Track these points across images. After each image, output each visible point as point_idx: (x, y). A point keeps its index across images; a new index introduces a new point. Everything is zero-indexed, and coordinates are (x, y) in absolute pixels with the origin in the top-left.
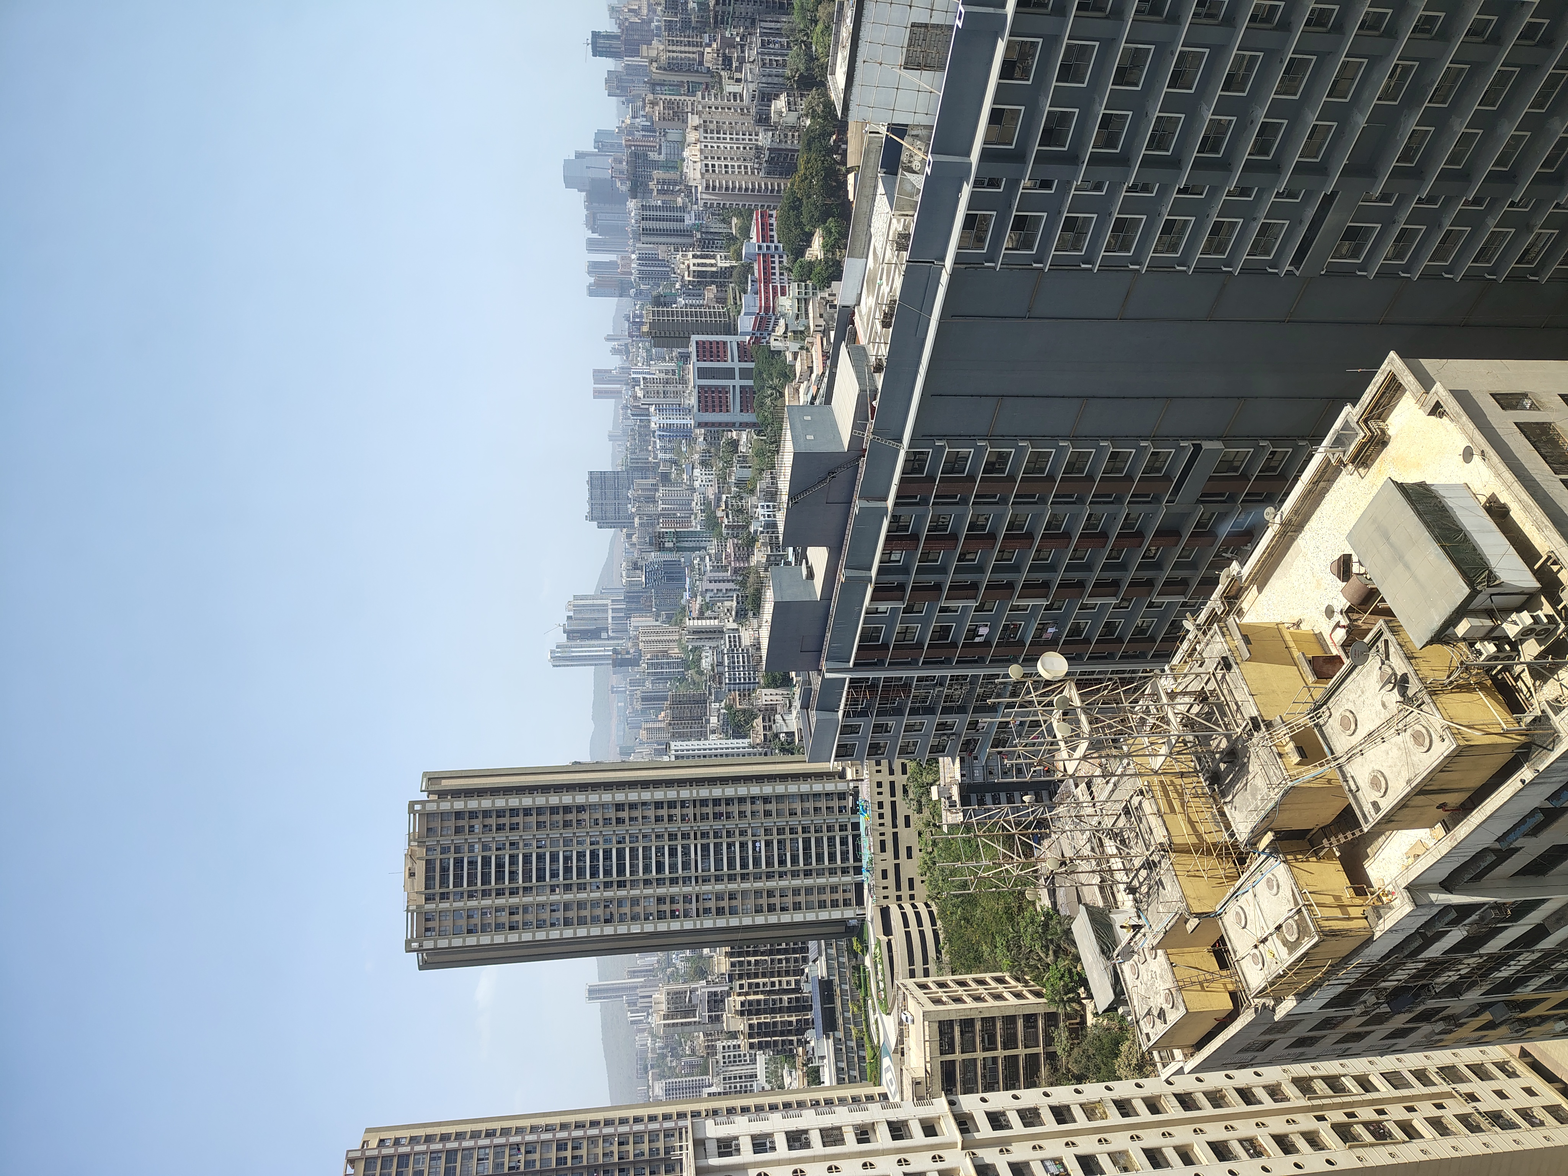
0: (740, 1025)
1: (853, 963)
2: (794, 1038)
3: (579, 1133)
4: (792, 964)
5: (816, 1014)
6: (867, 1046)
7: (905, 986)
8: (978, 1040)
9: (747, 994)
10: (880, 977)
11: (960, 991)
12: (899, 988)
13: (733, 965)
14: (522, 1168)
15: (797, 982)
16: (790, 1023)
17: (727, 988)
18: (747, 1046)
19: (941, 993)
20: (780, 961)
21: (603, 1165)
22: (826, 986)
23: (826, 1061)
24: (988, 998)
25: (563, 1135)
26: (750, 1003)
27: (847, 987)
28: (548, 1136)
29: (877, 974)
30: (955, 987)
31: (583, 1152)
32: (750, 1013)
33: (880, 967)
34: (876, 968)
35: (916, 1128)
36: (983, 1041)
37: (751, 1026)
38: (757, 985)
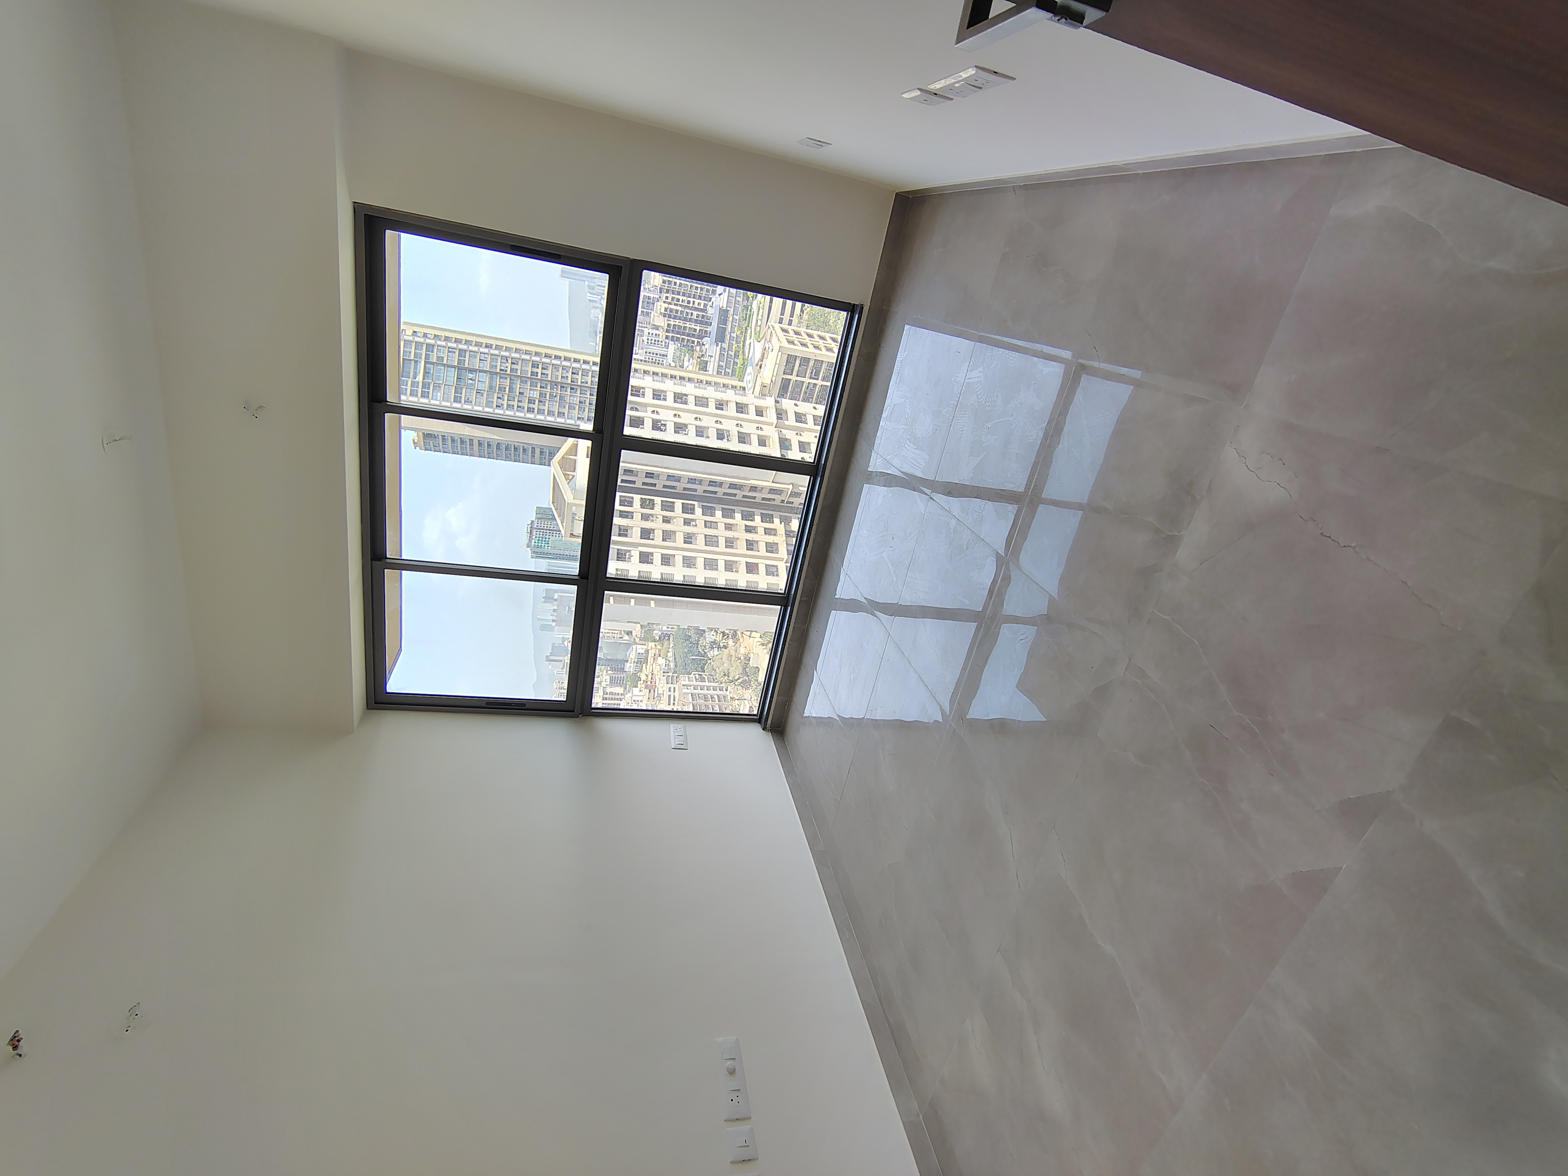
0: (662, 322)
1: (745, 303)
2: (696, 340)
3: (547, 360)
4: (704, 292)
5: (713, 329)
6: (741, 357)
7: (773, 327)
8: (809, 371)
9: (670, 303)
10: (760, 317)
11: (807, 340)
12: (769, 327)
13: (664, 282)
14: (508, 372)
15: (705, 305)
16: (695, 330)
17: (658, 296)
18: (664, 337)
19: (794, 338)
20: (697, 288)
21: (561, 383)
22: (724, 314)
23: (713, 359)
24: (823, 349)
25: (537, 359)
26: (671, 310)
27: (737, 318)
28: (527, 357)
29: (758, 314)
30: (806, 337)
31: (549, 372)
32: (670, 317)
33: (761, 310)
34: (759, 311)
35: (752, 410)
36: (812, 373)
37: (669, 325)
38: (678, 300)
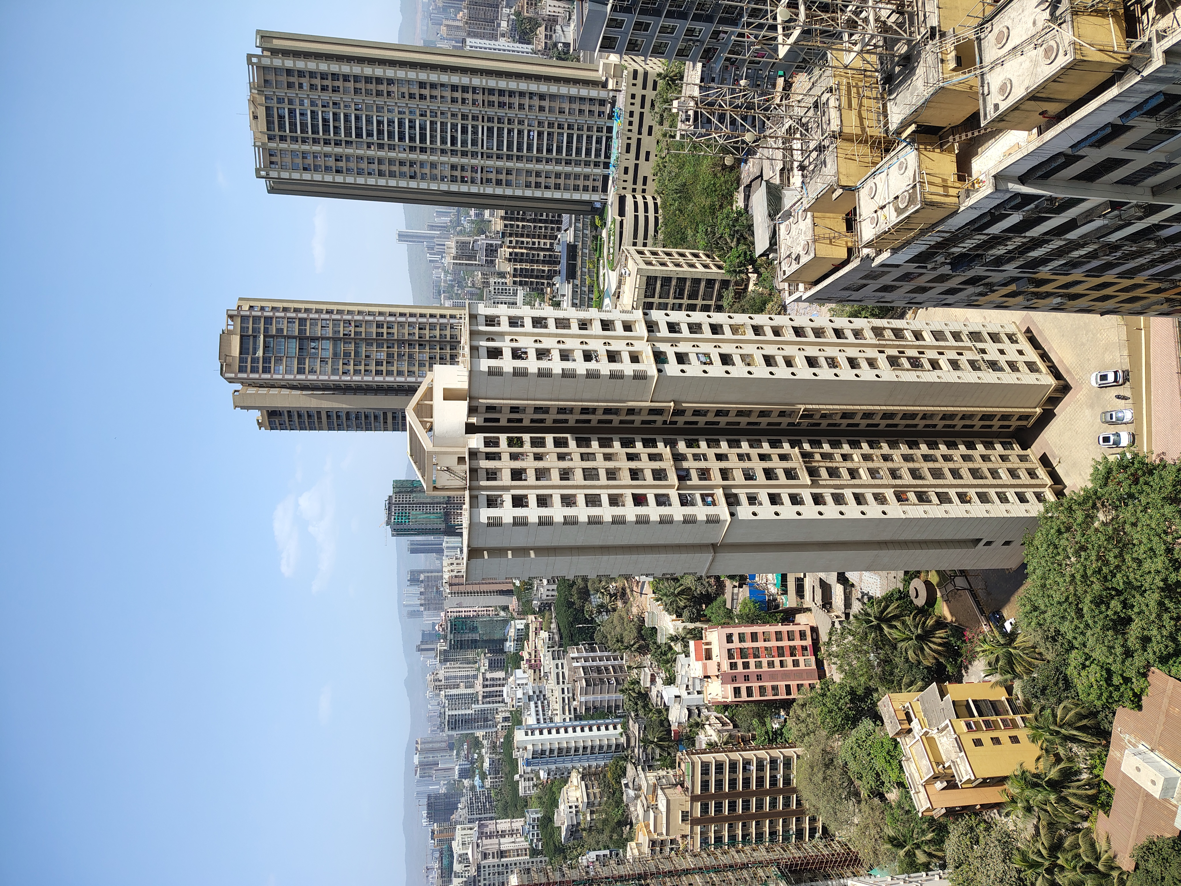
0: (508, 268)
1: (594, 233)
2: (546, 281)
3: (392, 319)
4: (549, 231)
5: (562, 267)
6: (595, 289)
7: (628, 251)
8: (672, 291)
9: (514, 247)
10: (611, 245)
11: (666, 259)
12: (624, 252)
13: (506, 226)
14: (352, 336)
15: (552, 244)
16: (544, 271)
17: (500, 243)
18: (512, 282)
19: (652, 258)
20: (540, 228)
21: (408, 340)
22: (572, 249)
23: (565, 298)
24: (684, 265)
25: (381, 318)
26: (516, 254)
27: (587, 251)
28: (371, 318)
29: (609, 243)
30: (664, 256)
31: (395, 331)
32: (515, 260)
33: (612, 238)
34: (609, 238)
36: (675, 292)
37: (515, 270)
38: (522, 242)
